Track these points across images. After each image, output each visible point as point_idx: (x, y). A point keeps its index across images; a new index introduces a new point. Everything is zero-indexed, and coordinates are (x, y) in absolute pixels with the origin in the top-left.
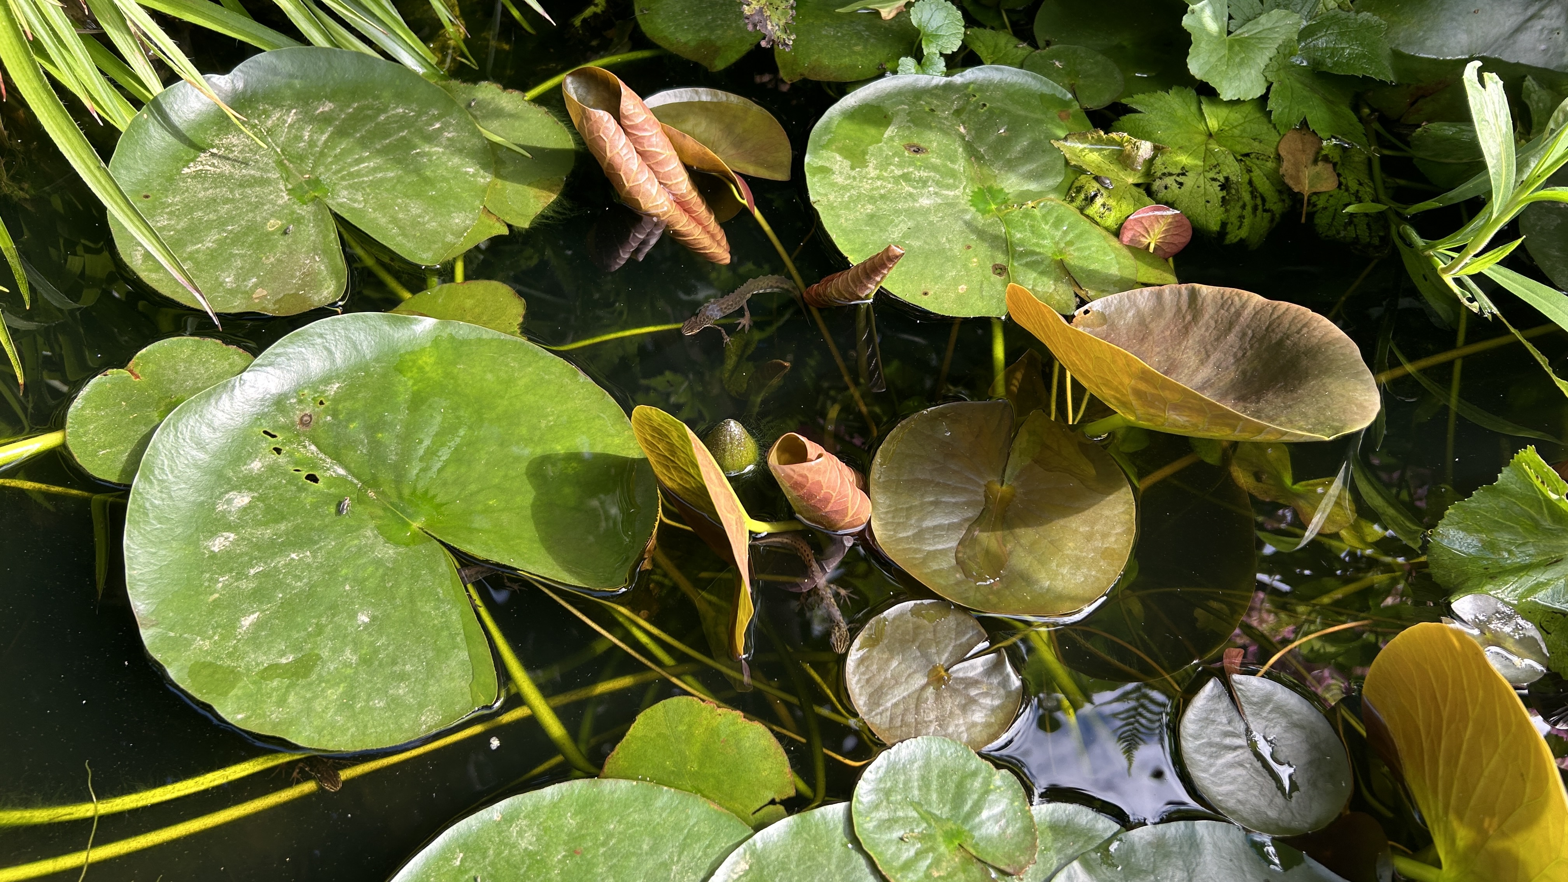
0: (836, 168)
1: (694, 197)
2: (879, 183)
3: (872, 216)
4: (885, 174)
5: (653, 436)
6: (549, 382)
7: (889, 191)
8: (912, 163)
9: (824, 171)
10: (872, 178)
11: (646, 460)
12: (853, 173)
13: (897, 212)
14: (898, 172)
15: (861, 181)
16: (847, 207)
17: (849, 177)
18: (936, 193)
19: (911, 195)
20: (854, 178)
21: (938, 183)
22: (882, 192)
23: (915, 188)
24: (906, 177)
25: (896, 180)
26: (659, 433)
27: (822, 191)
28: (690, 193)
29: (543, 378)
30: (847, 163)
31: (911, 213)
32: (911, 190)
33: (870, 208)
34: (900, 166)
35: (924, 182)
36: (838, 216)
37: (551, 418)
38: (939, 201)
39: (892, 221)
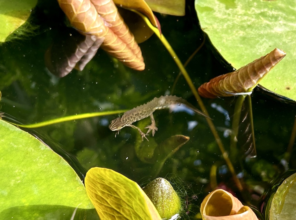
0: (216, 8)
1: (121, 24)
2: (246, 18)
3: (244, 38)
4: (249, 13)
5: (103, 193)
6: (17, 150)
7: (253, 23)
8: (266, 6)
9: (209, 10)
10: (241, 15)
11: (93, 211)
12: (228, 11)
13: (261, 36)
14: (258, 11)
15: (234, 16)
16: (226, 32)
17: (225, 14)
18: (285, 25)
19: (268, 25)
20: (229, 15)
21: (285, 18)
22: (249, 23)
23: (271, 21)
24: (263, 14)
25: (257, 16)
26: (109, 190)
27: (208, 22)
28: (118, 21)
29: (12, 147)
30: (223, 6)
31: (270, 37)
32: (268, 22)
33: (242, 33)
34: (258, 7)
35: (276, 18)
36: (221, 38)
37: (18, 178)
38: (288, 29)
39: (258, 41)
